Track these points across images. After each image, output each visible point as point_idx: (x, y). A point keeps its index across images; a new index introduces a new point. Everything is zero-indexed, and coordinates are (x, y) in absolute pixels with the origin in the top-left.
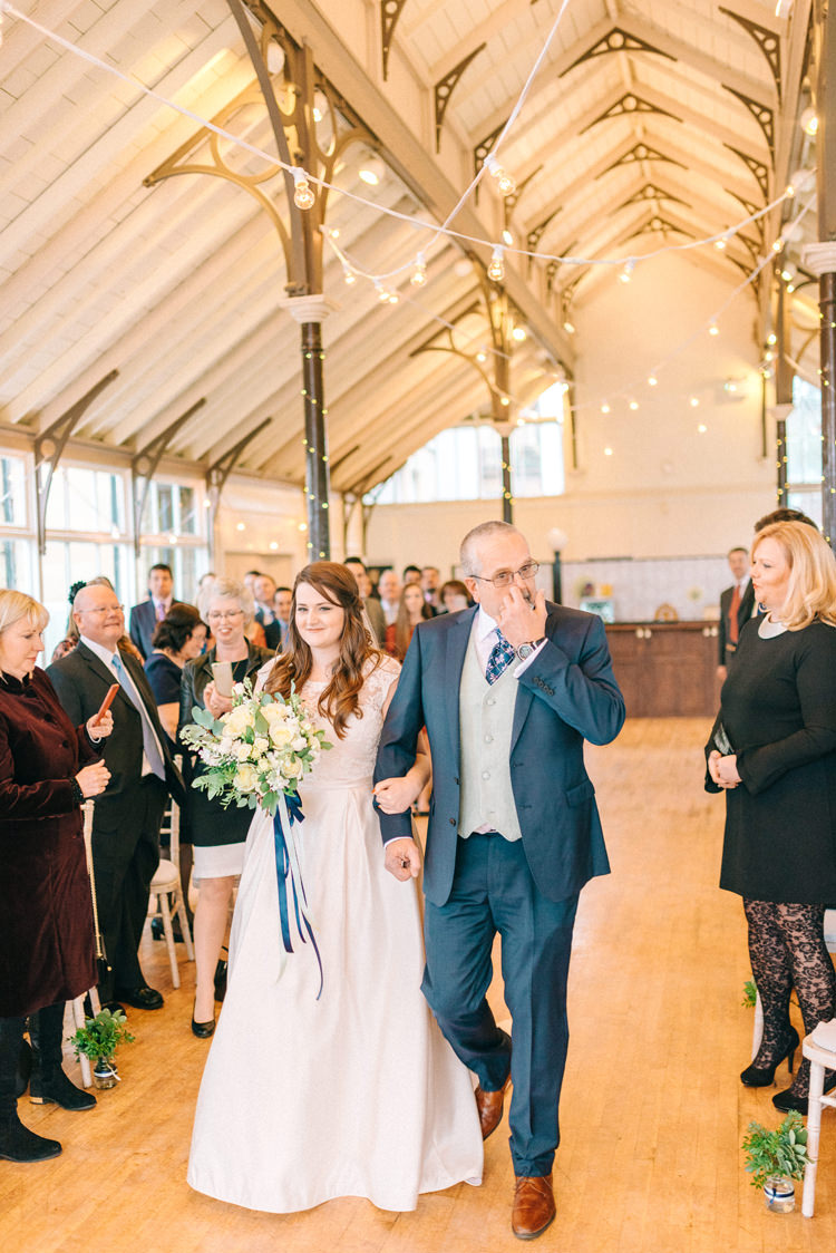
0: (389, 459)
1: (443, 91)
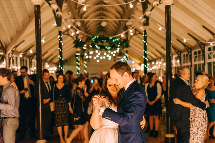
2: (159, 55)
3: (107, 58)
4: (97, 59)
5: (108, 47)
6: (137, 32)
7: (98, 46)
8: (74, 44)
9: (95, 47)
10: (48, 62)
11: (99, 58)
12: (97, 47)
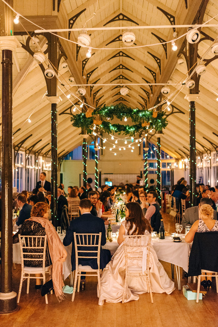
0: (64, 150)
1: (95, 95)
2: (208, 145)
3: (129, 150)
4: (114, 150)
5: (129, 128)
6: (175, 110)
7: (113, 125)
8: (73, 122)
9: (108, 128)
10: (43, 156)
11: (116, 150)
12: (112, 128)
